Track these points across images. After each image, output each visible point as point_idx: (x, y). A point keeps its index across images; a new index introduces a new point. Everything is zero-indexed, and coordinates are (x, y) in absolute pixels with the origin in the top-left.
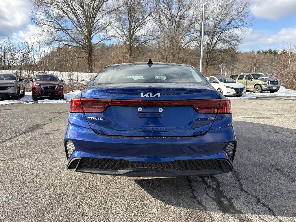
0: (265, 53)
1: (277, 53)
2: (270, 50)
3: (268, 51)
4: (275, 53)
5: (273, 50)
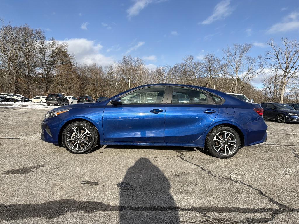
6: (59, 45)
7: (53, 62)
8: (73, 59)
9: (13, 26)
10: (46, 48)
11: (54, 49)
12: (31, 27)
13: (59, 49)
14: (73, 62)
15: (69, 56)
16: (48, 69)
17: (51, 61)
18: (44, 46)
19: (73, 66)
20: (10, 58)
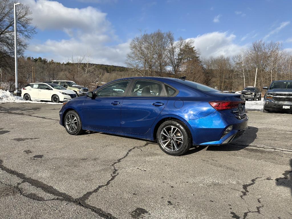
0: (36, 60)
1: (47, 62)
2: (40, 59)
3: (38, 59)
4: (45, 62)
5: (43, 59)
6: (186, 43)
7: (181, 59)
8: (199, 54)
9: (149, 33)
10: (175, 48)
11: (182, 47)
12: (163, 32)
13: (187, 46)
14: (198, 57)
15: (196, 51)
16: (176, 66)
17: (179, 59)
18: (173, 46)
19: (199, 60)
20: (145, 60)
